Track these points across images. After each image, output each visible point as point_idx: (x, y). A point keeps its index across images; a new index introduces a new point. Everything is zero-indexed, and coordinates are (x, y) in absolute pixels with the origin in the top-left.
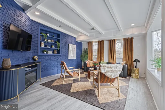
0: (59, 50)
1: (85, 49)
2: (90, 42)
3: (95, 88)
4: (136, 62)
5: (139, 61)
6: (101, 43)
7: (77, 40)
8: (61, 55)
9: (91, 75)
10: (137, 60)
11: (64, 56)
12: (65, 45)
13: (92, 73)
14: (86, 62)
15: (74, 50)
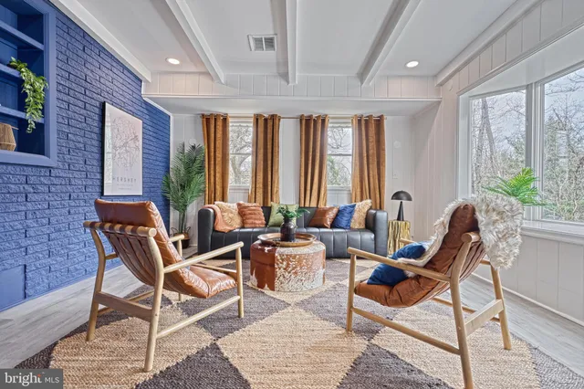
0: (40, 127)
1: (187, 149)
2: (216, 117)
3: (371, 333)
4: (399, 201)
5: (409, 199)
6: (267, 126)
7: (147, 93)
8: (54, 165)
9: (279, 272)
10: (402, 192)
11: (77, 175)
12: (81, 104)
13: (288, 258)
14: (211, 210)
15: (131, 144)
